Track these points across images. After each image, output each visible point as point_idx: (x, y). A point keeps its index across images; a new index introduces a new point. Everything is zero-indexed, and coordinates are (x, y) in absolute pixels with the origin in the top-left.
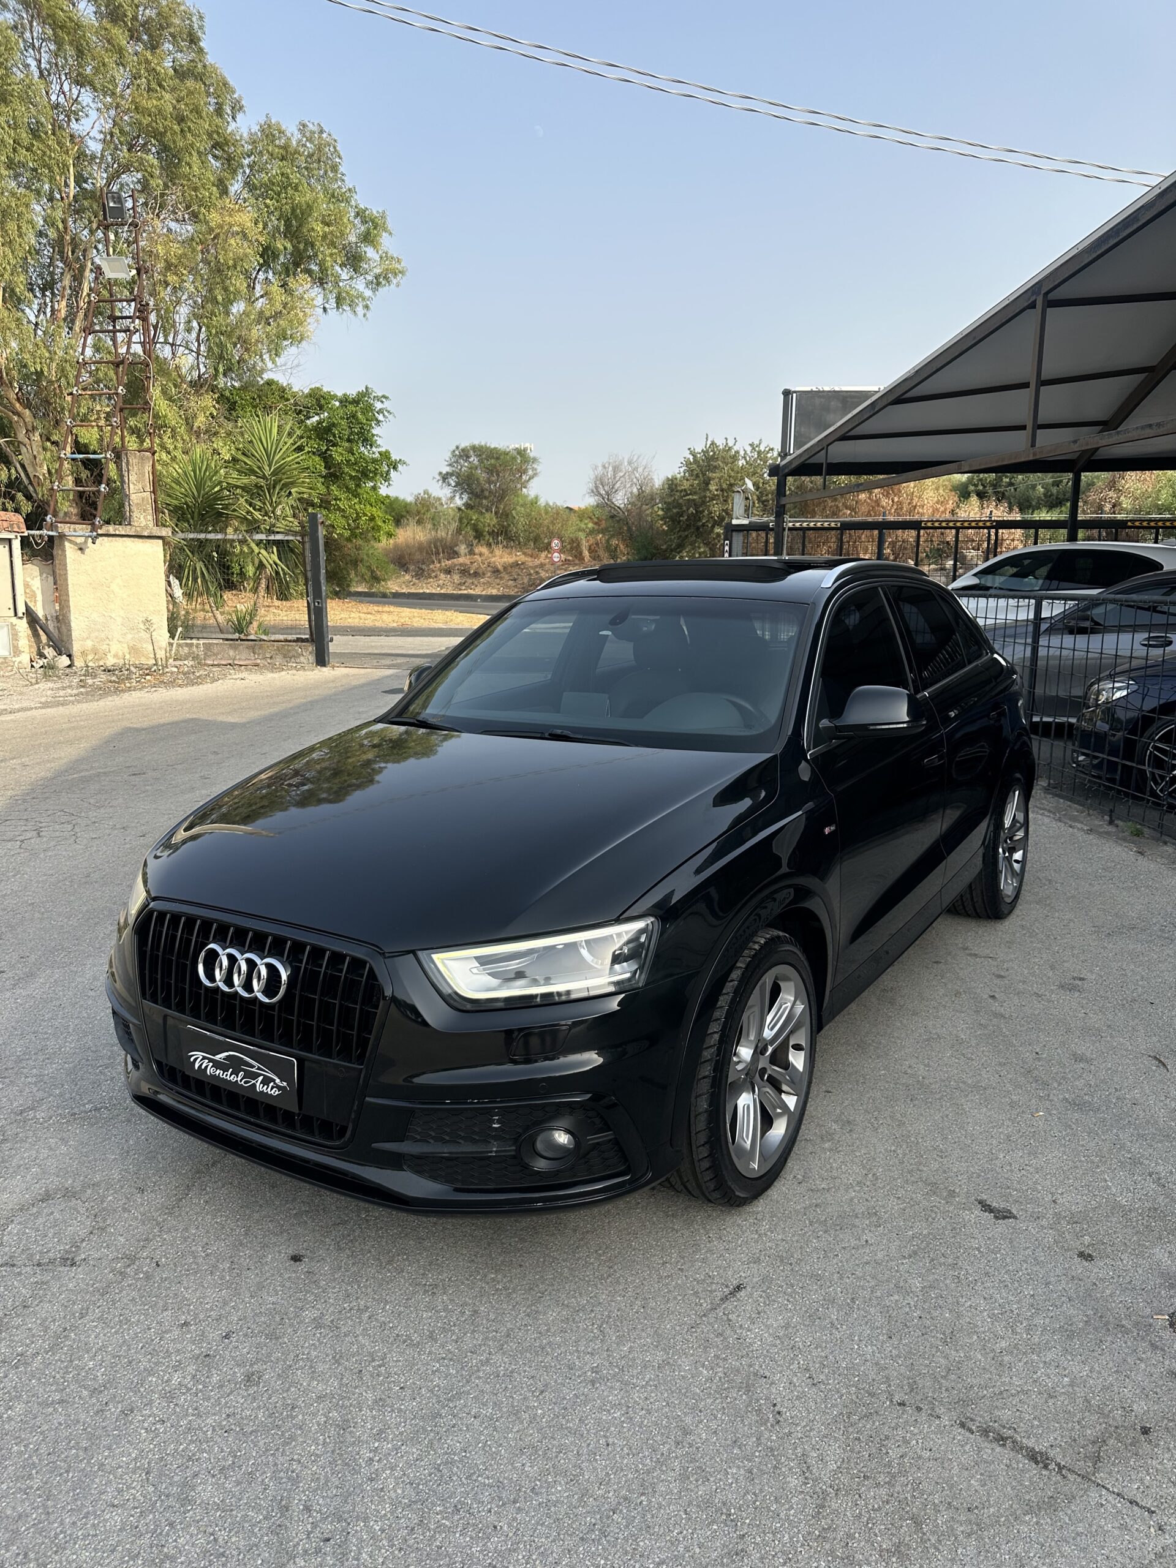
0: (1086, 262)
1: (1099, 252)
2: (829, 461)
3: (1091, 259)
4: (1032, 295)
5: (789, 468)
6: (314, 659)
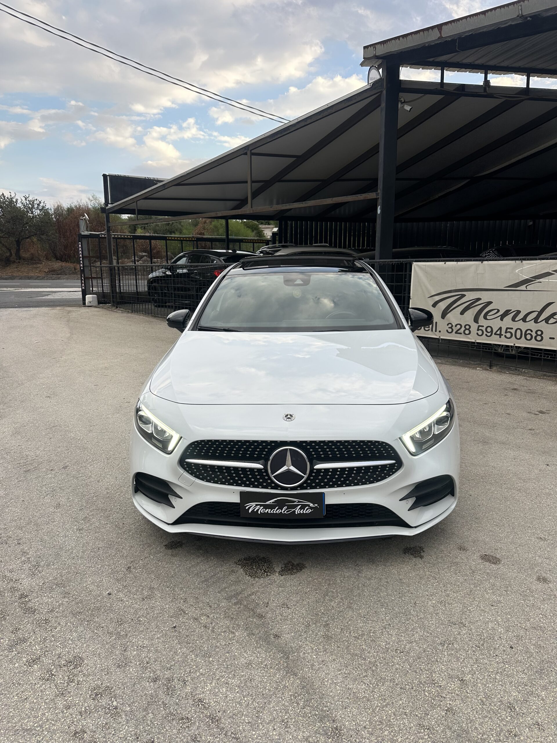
0: (269, 141)
1: (274, 138)
2: (138, 208)
3: (270, 140)
4: (245, 150)
5: (113, 210)
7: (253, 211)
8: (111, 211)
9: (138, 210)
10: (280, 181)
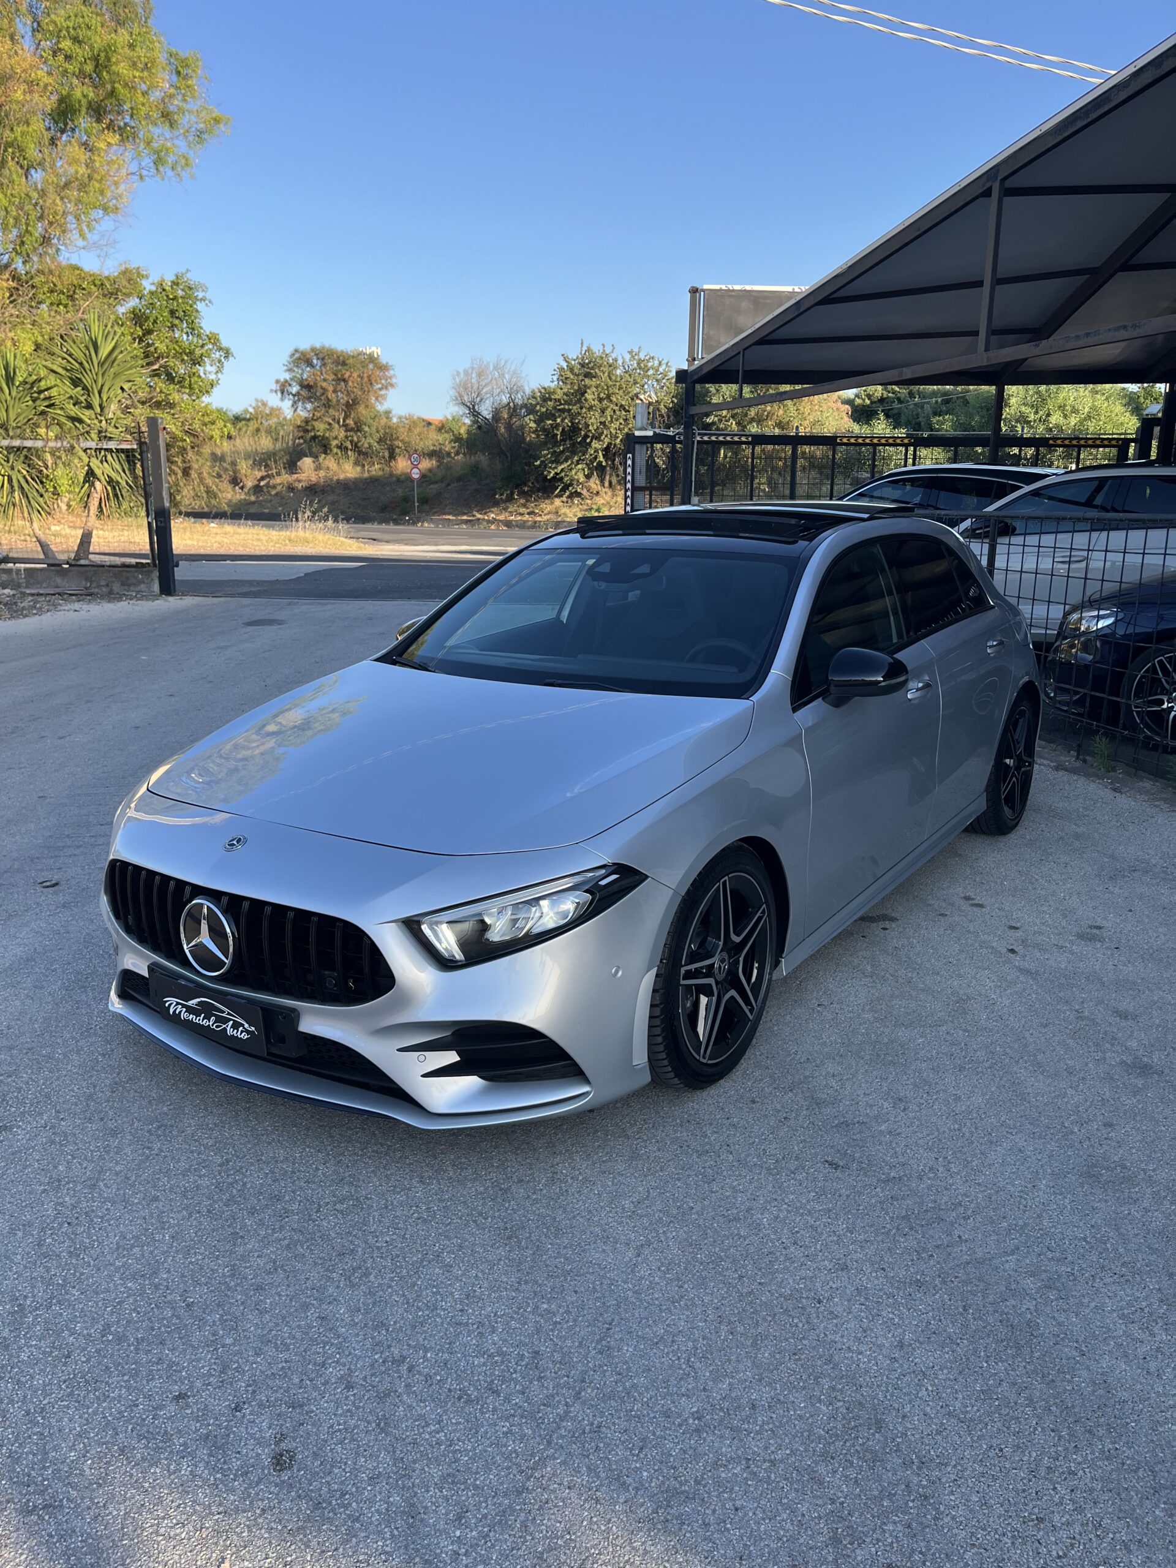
0: (1050, 145)
1: (1065, 135)
2: (746, 367)
3: (1056, 141)
4: (988, 180)
5: (700, 375)
6: (156, 587)
7: (988, 359)
8: (696, 377)
9: (745, 372)
10: (1127, 267)
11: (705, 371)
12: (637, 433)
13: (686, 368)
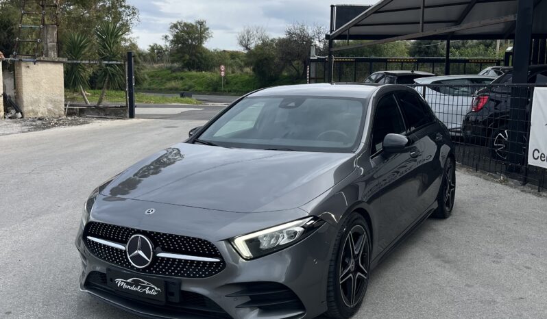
6: (128, 115)
8: (332, 38)
9: (350, 35)
11: (336, 35)
12: (311, 58)
13: (329, 34)
